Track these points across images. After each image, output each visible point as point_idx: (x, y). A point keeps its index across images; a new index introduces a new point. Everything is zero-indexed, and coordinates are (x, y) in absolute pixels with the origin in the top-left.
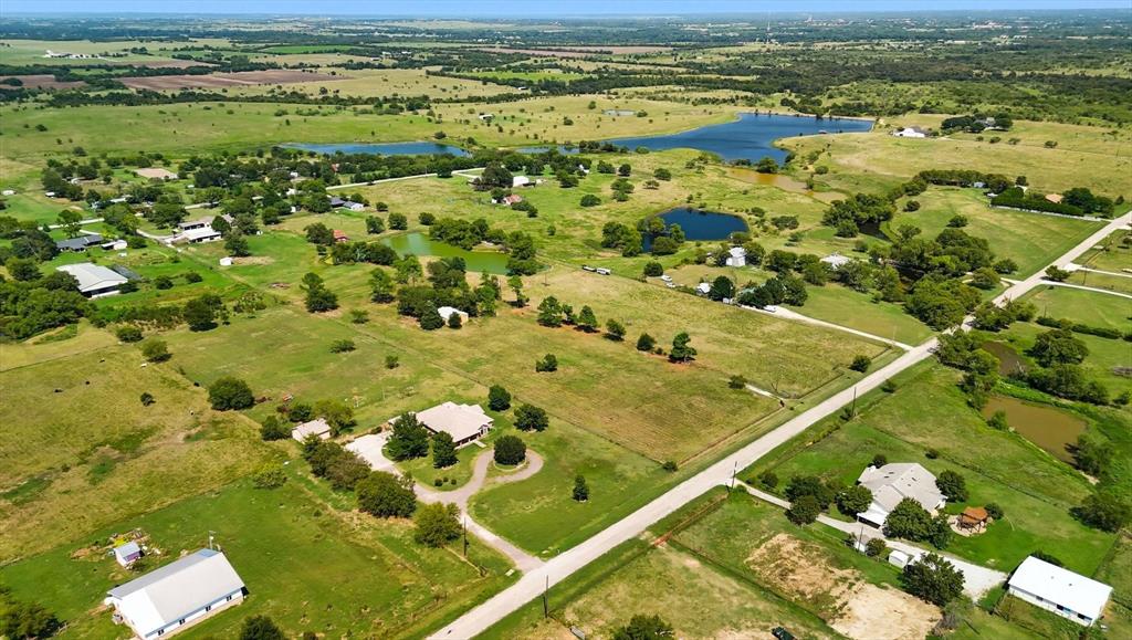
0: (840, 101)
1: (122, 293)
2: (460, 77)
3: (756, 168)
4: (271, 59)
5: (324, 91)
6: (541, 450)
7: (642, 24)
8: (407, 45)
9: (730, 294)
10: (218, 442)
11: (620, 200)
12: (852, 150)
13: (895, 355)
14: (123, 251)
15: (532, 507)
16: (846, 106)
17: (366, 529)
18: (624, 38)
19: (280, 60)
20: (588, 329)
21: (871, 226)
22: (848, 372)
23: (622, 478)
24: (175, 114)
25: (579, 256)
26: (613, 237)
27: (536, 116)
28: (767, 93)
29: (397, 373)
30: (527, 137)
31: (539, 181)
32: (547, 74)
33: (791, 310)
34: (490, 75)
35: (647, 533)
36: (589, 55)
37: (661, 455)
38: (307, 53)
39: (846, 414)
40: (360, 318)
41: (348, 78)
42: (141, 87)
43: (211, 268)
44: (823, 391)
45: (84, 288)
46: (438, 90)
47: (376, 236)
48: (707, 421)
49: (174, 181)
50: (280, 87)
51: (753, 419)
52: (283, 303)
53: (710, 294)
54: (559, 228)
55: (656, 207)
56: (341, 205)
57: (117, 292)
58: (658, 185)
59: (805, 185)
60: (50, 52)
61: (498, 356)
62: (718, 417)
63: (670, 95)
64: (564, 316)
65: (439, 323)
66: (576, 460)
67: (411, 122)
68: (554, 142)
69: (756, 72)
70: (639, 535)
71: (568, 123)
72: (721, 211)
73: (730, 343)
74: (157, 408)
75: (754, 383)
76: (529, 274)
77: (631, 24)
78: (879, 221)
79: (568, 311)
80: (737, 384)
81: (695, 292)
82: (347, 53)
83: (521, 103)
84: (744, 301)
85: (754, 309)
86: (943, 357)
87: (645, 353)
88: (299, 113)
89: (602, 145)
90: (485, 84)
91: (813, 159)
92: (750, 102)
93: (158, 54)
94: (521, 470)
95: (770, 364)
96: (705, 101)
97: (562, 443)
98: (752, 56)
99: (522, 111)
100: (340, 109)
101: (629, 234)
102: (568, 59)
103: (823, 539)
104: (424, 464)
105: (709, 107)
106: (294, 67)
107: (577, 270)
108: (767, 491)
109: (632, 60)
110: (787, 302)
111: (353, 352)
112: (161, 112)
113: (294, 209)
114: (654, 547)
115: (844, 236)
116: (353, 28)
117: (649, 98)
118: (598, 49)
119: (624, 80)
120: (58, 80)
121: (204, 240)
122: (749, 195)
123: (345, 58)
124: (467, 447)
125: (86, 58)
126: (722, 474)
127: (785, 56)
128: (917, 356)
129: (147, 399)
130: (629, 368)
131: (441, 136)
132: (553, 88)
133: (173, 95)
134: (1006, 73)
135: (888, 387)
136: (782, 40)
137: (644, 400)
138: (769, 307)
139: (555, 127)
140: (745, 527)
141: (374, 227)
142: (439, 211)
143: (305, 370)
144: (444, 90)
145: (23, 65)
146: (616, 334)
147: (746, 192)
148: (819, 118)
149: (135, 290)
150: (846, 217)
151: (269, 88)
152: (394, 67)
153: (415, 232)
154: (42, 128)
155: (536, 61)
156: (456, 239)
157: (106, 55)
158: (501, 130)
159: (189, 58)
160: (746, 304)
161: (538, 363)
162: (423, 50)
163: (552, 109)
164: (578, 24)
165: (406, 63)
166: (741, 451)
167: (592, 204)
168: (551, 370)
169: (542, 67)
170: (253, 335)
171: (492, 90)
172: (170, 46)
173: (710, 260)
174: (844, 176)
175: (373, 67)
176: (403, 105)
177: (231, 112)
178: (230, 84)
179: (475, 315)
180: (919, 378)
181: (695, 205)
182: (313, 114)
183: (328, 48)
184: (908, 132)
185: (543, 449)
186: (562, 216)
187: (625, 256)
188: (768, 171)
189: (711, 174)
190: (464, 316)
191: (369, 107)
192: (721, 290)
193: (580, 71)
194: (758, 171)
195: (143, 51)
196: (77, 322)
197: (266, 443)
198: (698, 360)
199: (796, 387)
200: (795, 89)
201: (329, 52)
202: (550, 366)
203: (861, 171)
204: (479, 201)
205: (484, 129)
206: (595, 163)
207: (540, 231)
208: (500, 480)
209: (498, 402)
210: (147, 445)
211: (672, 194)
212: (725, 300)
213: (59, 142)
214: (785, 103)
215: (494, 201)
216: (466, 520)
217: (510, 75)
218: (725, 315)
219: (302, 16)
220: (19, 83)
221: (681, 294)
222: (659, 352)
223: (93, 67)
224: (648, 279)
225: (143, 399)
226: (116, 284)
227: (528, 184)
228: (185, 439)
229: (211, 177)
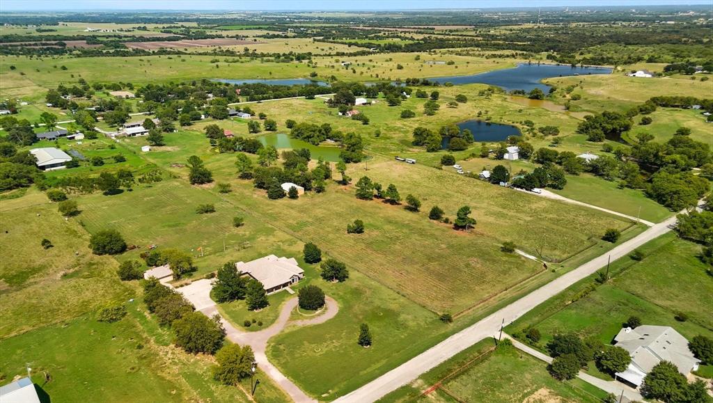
0: (588, 56)
1: (68, 167)
2: (334, 42)
3: (529, 96)
4: (219, 33)
5: (247, 50)
6: (336, 296)
7: (456, 13)
8: (304, 25)
9: (506, 179)
10: (86, 280)
11: (430, 114)
12: (600, 85)
13: (640, 229)
14: (80, 140)
15: (321, 350)
16: (592, 59)
17: (175, 364)
18: (442, 22)
19: (224, 33)
20: (393, 202)
21: (614, 135)
22: (601, 242)
23: (404, 326)
24: (149, 61)
25: (394, 151)
26: (421, 138)
27: (379, 64)
28: (538, 52)
29: (241, 231)
30: (371, 76)
31: (373, 102)
32: (390, 41)
33: (554, 192)
34: (353, 41)
35: (420, 381)
36: (419, 30)
37: (439, 308)
38: (242, 29)
39: (600, 277)
40: (225, 189)
41: (264, 43)
42: (135, 47)
43: (135, 153)
44: (580, 257)
45: (40, 164)
46: (319, 50)
47: (254, 134)
48: (481, 279)
49: (132, 98)
50: (220, 48)
51: (520, 279)
52: (175, 177)
53: (490, 179)
54: (383, 132)
55: (455, 119)
56: (236, 115)
57: (64, 167)
58: (457, 105)
59: (564, 107)
60: (88, 29)
61: (320, 220)
62: (490, 277)
63: (470, 53)
64: (375, 192)
65: (281, 195)
66: (367, 308)
67: (297, 67)
68: (389, 79)
69: (530, 40)
70: (412, 383)
71: (400, 67)
72: (502, 123)
73: (503, 216)
74: (53, 251)
75: (522, 249)
76: (356, 162)
77: (449, 14)
78: (621, 131)
79: (378, 188)
80: (508, 249)
81: (478, 177)
82: (266, 29)
83: (370, 57)
84: (517, 184)
85: (524, 190)
86: (681, 232)
87: (435, 221)
88: (226, 61)
89: (421, 81)
90: (349, 46)
91: (569, 90)
92: (525, 57)
93: (153, 30)
94: (319, 315)
95: (536, 233)
96: (494, 56)
97: (357, 293)
98: (528, 31)
99: (371, 61)
100: (252, 59)
101: (432, 136)
102: (405, 32)
103: (583, 397)
104: (240, 305)
105: (497, 60)
106: (232, 37)
107: (391, 160)
108: (531, 345)
109: (447, 33)
110: (550, 186)
111: (213, 214)
112: (141, 60)
113: (203, 117)
114: (424, 396)
115: (594, 141)
116: (275, 16)
117: (457, 54)
118: (426, 27)
119: (441, 44)
120: (88, 43)
121: (137, 135)
122: (523, 113)
123: (265, 32)
124: (280, 292)
125: (110, 32)
126: (490, 328)
127: (550, 30)
128: (659, 231)
129: (47, 244)
130: (422, 233)
131: (314, 75)
132: (392, 48)
133: (153, 52)
134: (705, 40)
135: (636, 256)
136: (546, 21)
137: (430, 259)
138: (535, 190)
139: (391, 70)
140: (510, 379)
141: (254, 128)
142: (299, 119)
143: (174, 226)
144: (323, 50)
145: (71, 35)
146: (414, 207)
147: (520, 111)
148: (573, 66)
149: (77, 166)
150: (596, 128)
151: (213, 48)
152: (294, 37)
153: (282, 132)
154: (64, 68)
155: (385, 34)
156: (309, 137)
157: (122, 30)
158: (354, 72)
159: (170, 32)
160: (518, 187)
161: (349, 226)
162: (314, 28)
163: (391, 60)
164: (415, 13)
165: (302, 34)
166: (509, 306)
167: (409, 117)
168: (359, 232)
169: (388, 37)
170: (145, 199)
171: (354, 49)
172: (161, 26)
173: (492, 155)
174: (593, 101)
175: (282, 37)
176: (294, 57)
177: (183, 60)
178: (190, 46)
179: (310, 190)
180: (663, 249)
181: (483, 118)
182: (235, 62)
183: (255, 27)
184: (640, 74)
185: (341, 297)
186: (386, 124)
187: (428, 151)
188: (537, 98)
189: (496, 99)
190: (300, 190)
191: (273, 58)
192: (499, 176)
193: (412, 39)
194: (529, 98)
195: (145, 29)
196: (28, 186)
197: (122, 282)
198: (478, 228)
199: (557, 252)
200: (557, 50)
201: (256, 29)
202: (358, 229)
203: (605, 98)
204: (330, 113)
205: (343, 71)
206: (414, 92)
207: (369, 134)
208: (300, 324)
209: (311, 256)
210: (32, 280)
211: (467, 111)
212: (502, 183)
213: (72, 76)
214: (549, 57)
215: (340, 114)
216: (261, 359)
217: (367, 41)
218: (501, 195)
219: (245, 11)
220: (65, 45)
221: (468, 179)
222: (447, 221)
223: (110, 36)
224: (444, 167)
225: (43, 244)
226: (63, 161)
227: (365, 104)
228: (62, 277)
229: (154, 95)
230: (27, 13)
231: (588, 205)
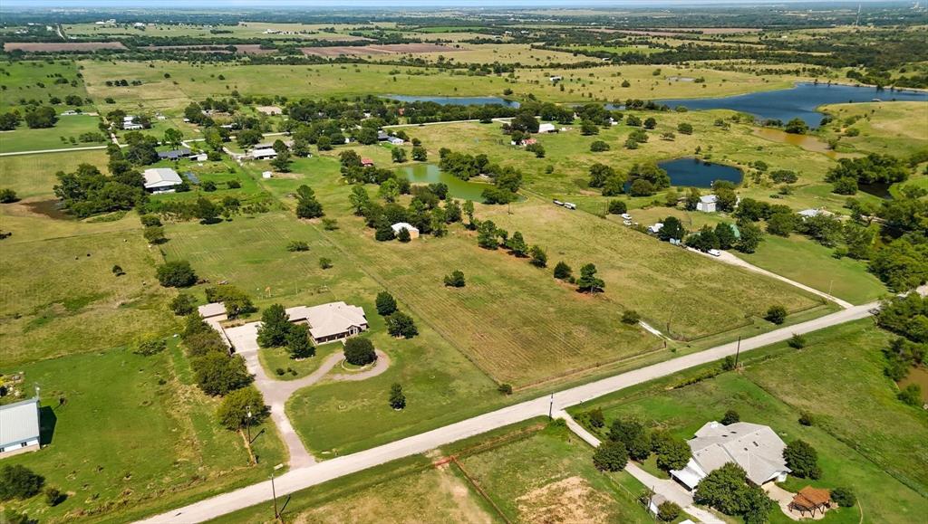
0: (909, 75)
1: (177, 191)
2: (557, 50)
3: (785, 129)
4: (418, 36)
5: (442, 59)
6: (393, 352)
7: (746, 10)
8: (527, 26)
9: (679, 236)
10: (141, 311)
11: (630, 148)
12: (899, 116)
13: (827, 311)
14: (202, 162)
15: (345, 407)
16: (914, 79)
17: (189, 403)
18: (718, 23)
19: (423, 37)
20: (519, 254)
22: (758, 321)
23: (452, 393)
24: (317, 71)
25: (560, 192)
26: (599, 178)
27: (601, 80)
28: (838, 66)
29: (326, 274)
30: (583, 95)
31: (564, 129)
32: (633, 49)
33: (737, 256)
34: (582, 48)
35: (437, 452)
36: (680, 34)
37: (501, 377)
38: (447, 32)
39: (728, 364)
40: (330, 226)
41: (468, 50)
42: (311, 53)
43: (253, 179)
44: (721, 337)
45: (147, 186)
46: (534, 60)
47: (398, 164)
48: (574, 351)
49: (278, 115)
50: (411, 56)
51: (624, 355)
52: (284, 209)
53: (657, 234)
54: (557, 167)
55: (662, 155)
56: (386, 139)
57: (173, 190)
58: (673, 137)
59: (826, 145)
60: (267, 30)
61: (420, 269)
62: (590, 348)
63: (736, 67)
64: (500, 240)
65: (391, 236)
66: (420, 369)
67: (491, 81)
68: (606, 100)
69: (837, 49)
70: (427, 452)
71: (626, 85)
72: (724, 163)
73: (650, 280)
74: (123, 279)
75: (648, 321)
76: (502, 203)
77: (735, 11)
78: (892, 182)
79: (504, 236)
80: (630, 320)
81: (645, 231)
82: (477, 32)
83: (592, 70)
84: (693, 243)
85: (699, 252)
86: (883, 321)
87: (559, 280)
88: (409, 73)
89: (646, 103)
90: (575, 55)
91: (850, 122)
92: (813, 73)
93: (342, 33)
94: (365, 370)
95: (679, 304)
96: (769, 72)
97: (419, 352)
98: (838, 36)
99: (591, 75)
100: (441, 71)
101: (614, 176)
102: (659, 37)
103: (618, 492)
104: (281, 352)
105: (767, 77)
106: (431, 42)
107: (547, 202)
108: (589, 429)
109: (717, 39)
110: (737, 248)
111: (304, 253)
112: (310, 70)
113: (347, 141)
114: (433, 467)
115: (842, 193)
116: (495, 15)
117: (715, 69)
118: (691, 30)
119: (703, 54)
120: (261, 48)
121: (265, 158)
122: (763, 151)
123: (474, 36)
125: (291, 35)
126: (556, 405)
127: (873, 36)
128: (855, 315)
129: (118, 270)
130: (534, 292)
131: (509, 92)
132: (631, 59)
133: (330, 59)
135: (796, 343)
136: (876, 23)
137: (526, 322)
138: (713, 251)
139: (612, 88)
140: (542, 463)
141: (398, 156)
142: (460, 148)
143: (256, 262)
144: (538, 60)
145: (247, 38)
146: (540, 262)
147: (760, 148)
148: (880, 88)
149: (187, 190)
150: (850, 175)
151: (402, 56)
152: (509, 43)
153: (432, 163)
154: (221, 78)
155: (630, 39)
156: (458, 170)
157: (305, 32)
158: (562, 89)
159: (360, 35)
160: (692, 246)
161: (447, 277)
162: (540, 30)
163: (619, 74)
164: (684, 11)
165: (521, 39)
166: (591, 384)
167: (600, 150)
168: (457, 286)
169: (634, 43)
170: (241, 232)
171: (582, 59)
172: (351, 27)
173: (681, 205)
174: (873, 139)
175: (493, 42)
176: (492, 69)
177: (358, 71)
178: (376, 53)
179: (428, 232)
180: (843, 338)
181: (701, 157)
182: (419, 74)
183: (464, 28)
185: (398, 355)
186: (567, 158)
187: (603, 195)
188: (796, 131)
189: (736, 131)
190: (413, 231)
191: (465, 70)
192: (671, 230)
193: (666, 46)
194: (787, 131)
195: (332, 30)
196: (129, 209)
197: (175, 317)
198: (607, 293)
199: (693, 329)
200: (868, 64)
201: (463, 31)
202: (459, 282)
203: (894, 135)
204: (501, 142)
205: (548, 89)
206: (626, 117)
207: (540, 169)
208: (338, 378)
209: (386, 306)
210: (90, 306)
211: (684, 146)
212: (672, 241)
213: (228, 87)
214: (850, 75)
215: (514, 143)
216: (277, 409)
217: (602, 48)
218: (664, 255)
219: (462, 7)
220: (236, 49)
221: (632, 232)
222: (572, 281)
223: (288, 40)
224: (610, 216)
225: (114, 271)
226: (172, 184)
227: (552, 131)
228: (119, 307)
229: (301, 113)
230: (210, 9)
231: (774, 276)
